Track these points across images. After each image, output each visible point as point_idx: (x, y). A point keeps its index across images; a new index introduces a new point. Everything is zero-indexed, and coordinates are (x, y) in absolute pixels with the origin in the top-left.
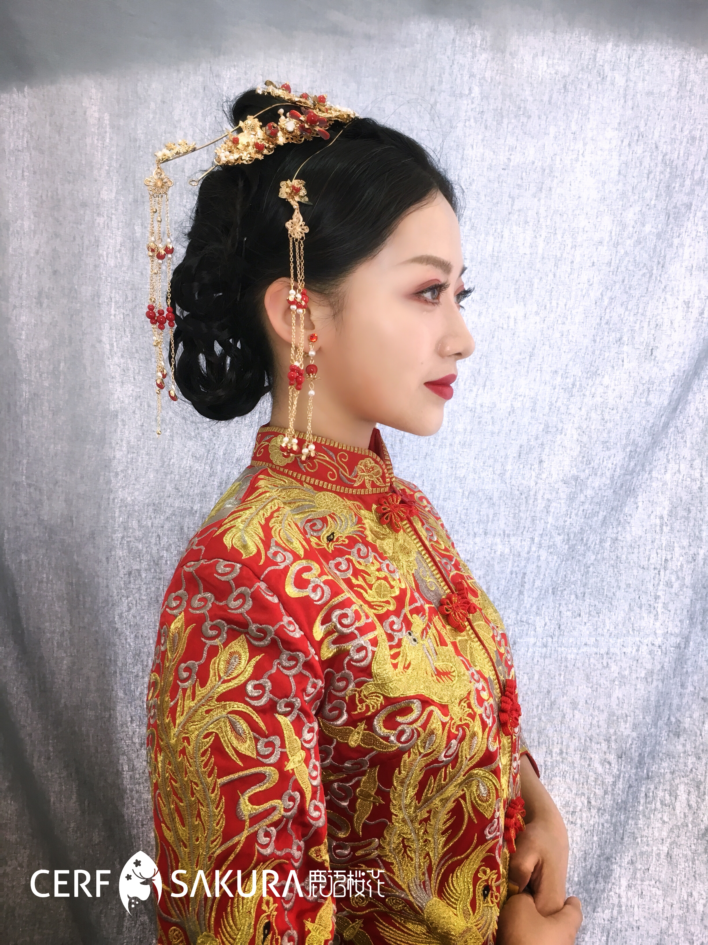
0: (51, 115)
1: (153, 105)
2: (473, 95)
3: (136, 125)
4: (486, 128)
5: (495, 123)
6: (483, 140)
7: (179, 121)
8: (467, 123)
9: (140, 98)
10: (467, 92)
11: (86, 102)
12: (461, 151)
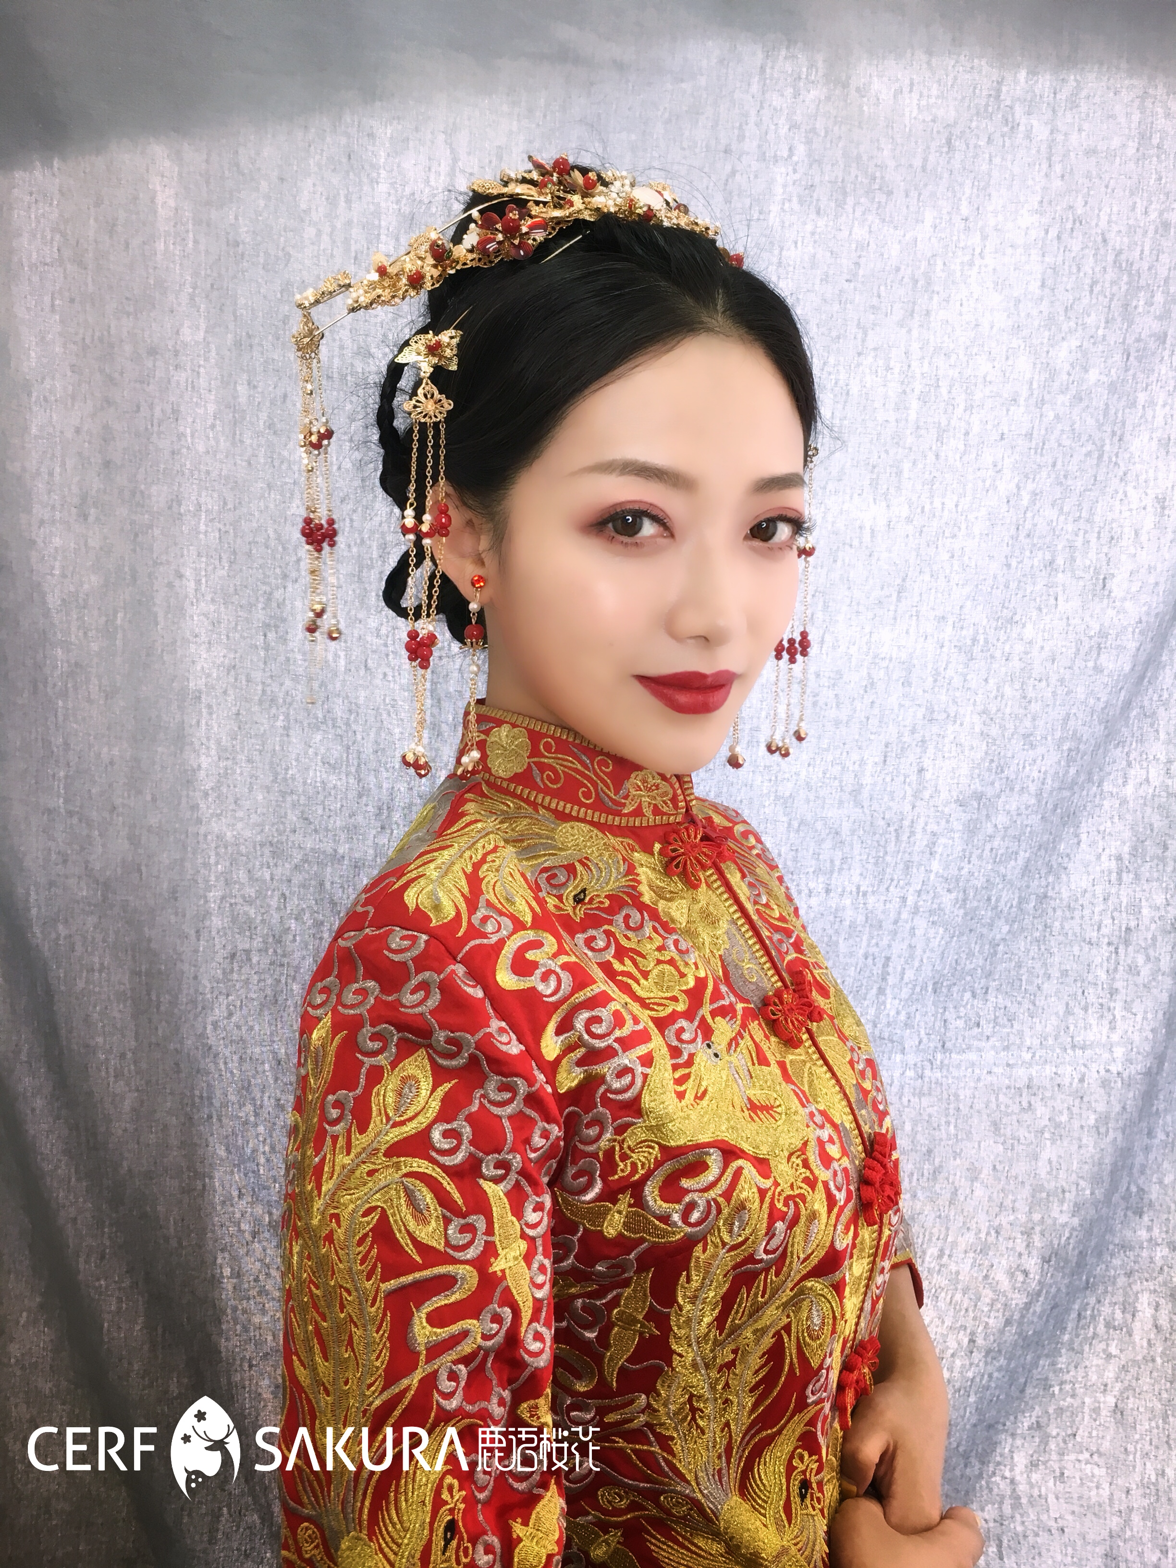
0: (97, 205)
1: (264, 185)
2: (795, 158)
3: (236, 218)
4: (818, 213)
5: (833, 205)
6: (813, 234)
7: (307, 211)
8: (787, 205)
9: (243, 175)
10: (785, 154)
11: (155, 183)
12: (776, 252)
